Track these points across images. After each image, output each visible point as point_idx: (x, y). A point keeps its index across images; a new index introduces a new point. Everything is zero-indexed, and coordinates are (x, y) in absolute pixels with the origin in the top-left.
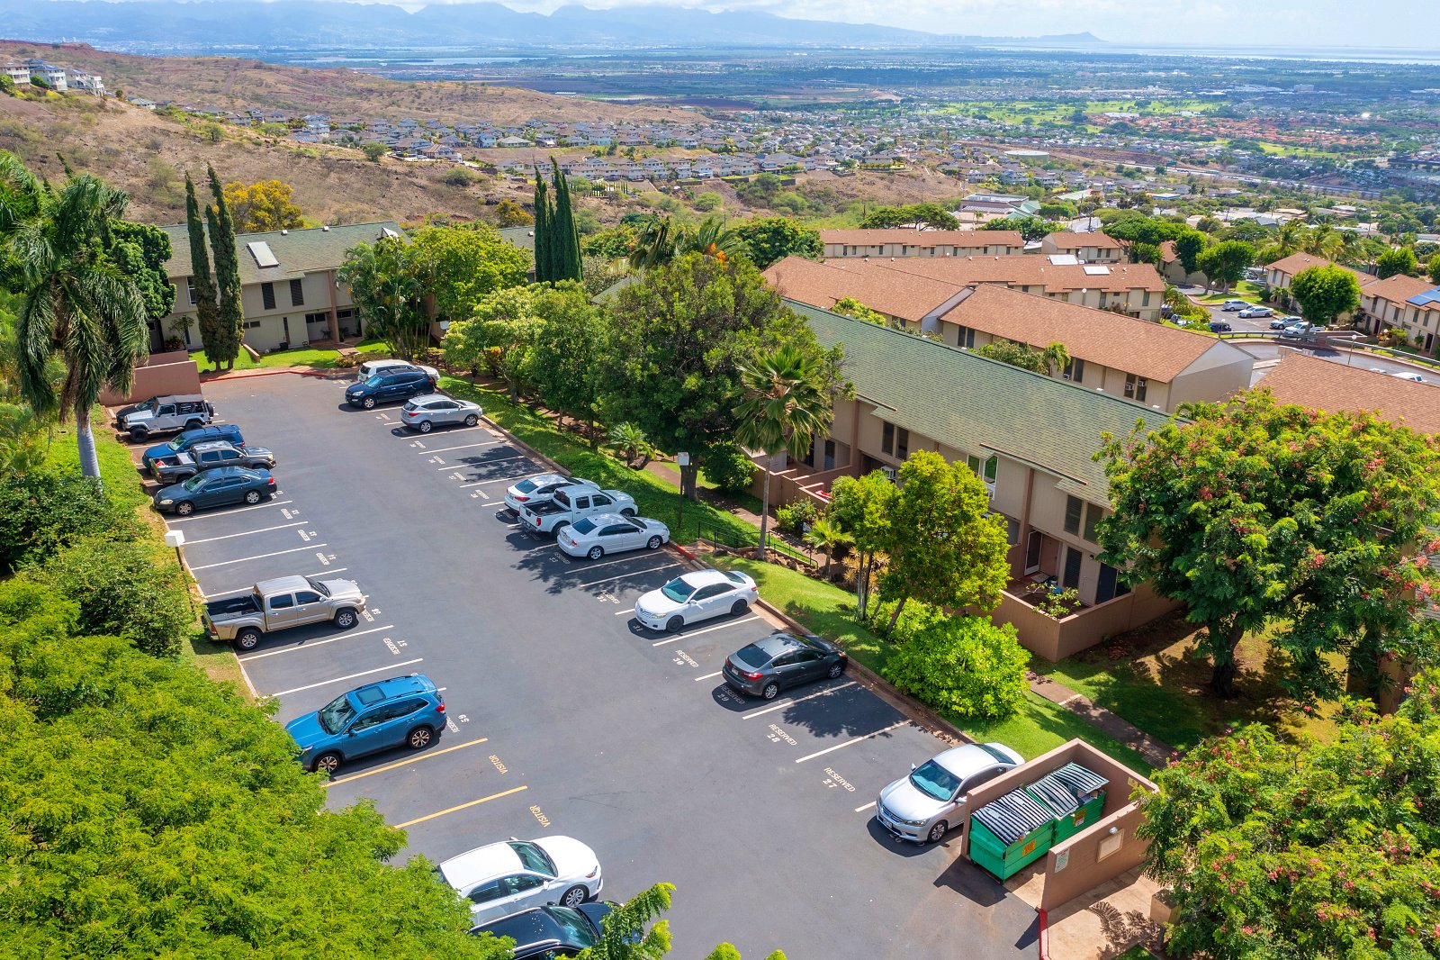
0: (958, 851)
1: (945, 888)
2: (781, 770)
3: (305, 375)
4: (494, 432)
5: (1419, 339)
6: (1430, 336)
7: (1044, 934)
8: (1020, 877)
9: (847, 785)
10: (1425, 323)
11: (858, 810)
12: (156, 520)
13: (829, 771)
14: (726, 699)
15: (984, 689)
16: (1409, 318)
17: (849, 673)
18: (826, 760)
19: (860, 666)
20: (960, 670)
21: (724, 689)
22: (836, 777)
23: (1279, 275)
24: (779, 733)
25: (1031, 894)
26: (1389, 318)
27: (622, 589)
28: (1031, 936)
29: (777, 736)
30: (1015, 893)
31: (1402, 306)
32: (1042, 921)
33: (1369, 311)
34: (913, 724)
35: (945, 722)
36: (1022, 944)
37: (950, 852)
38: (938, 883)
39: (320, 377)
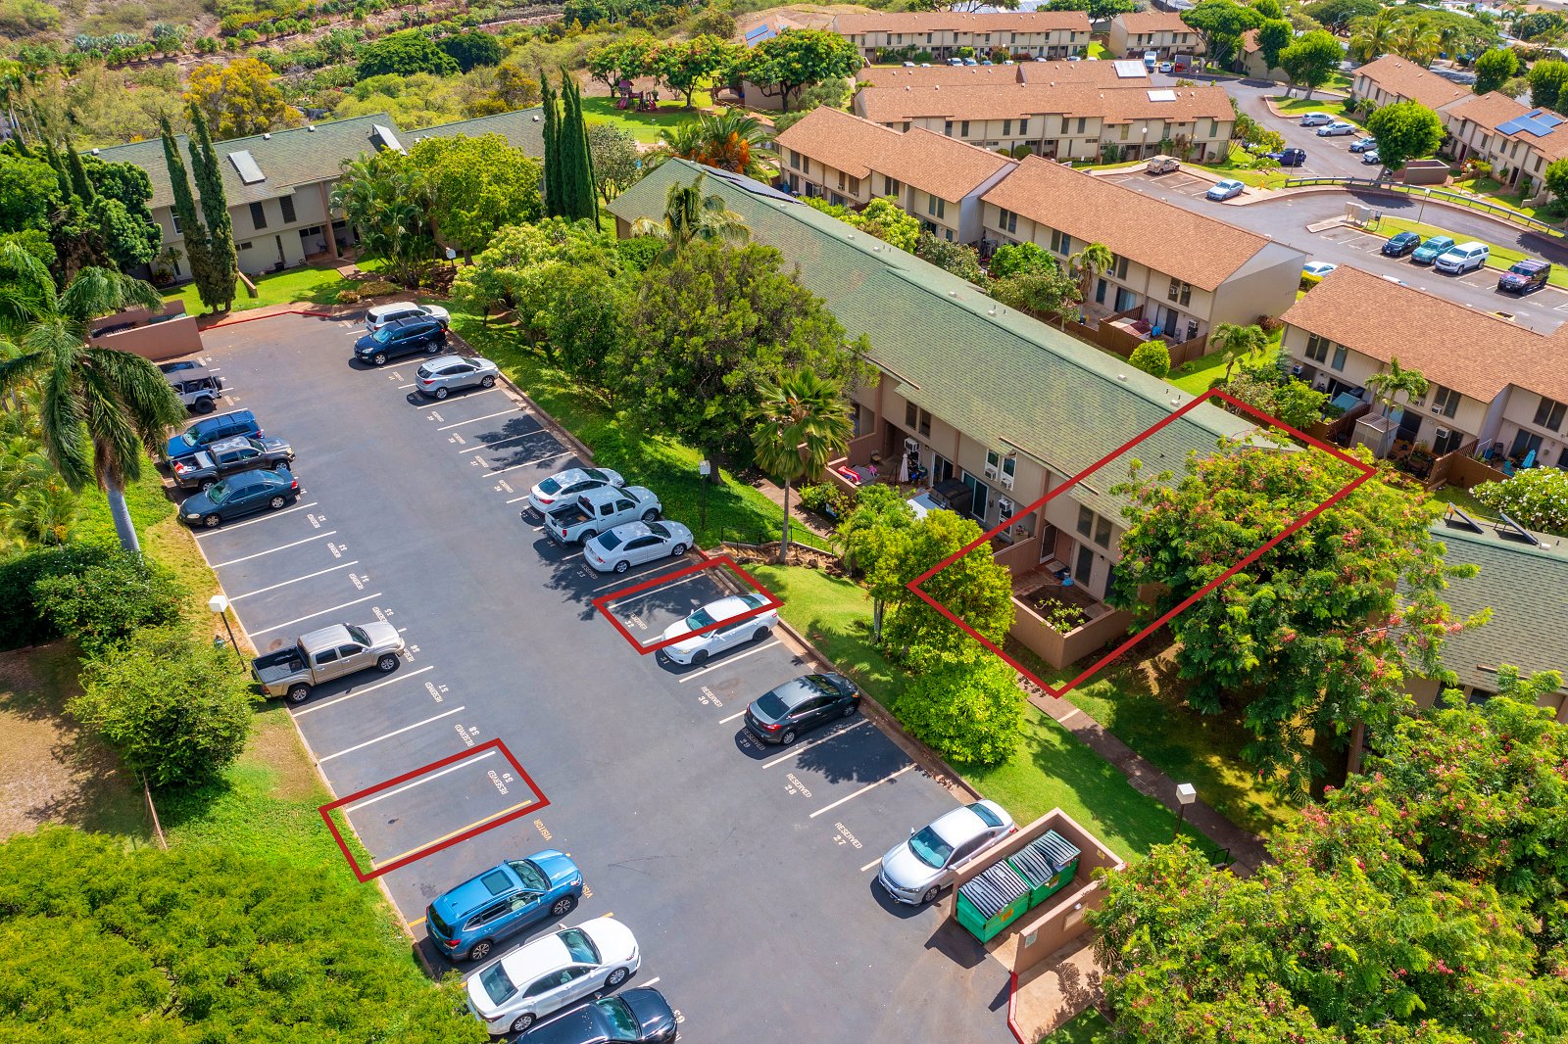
0: (948, 912)
1: (934, 950)
2: (797, 826)
3: (306, 314)
4: (512, 396)
5: (1505, 172)
6: (1516, 170)
7: (1014, 996)
8: (999, 939)
9: (855, 841)
10: (1512, 156)
11: (863, 869)
12: (186, 537)
13: (839, 826)
14: (748, 745)
15: (982, 740)
16: (1496, 149)
17: (862, 709)
18: (837, 815)
19: (874, 702)
20: (962, 720)
21: (746, 732)
22: (846, 832)
23: (1367, 82)
24: (797, 784)
25: (1005, 957)
26: (1476, 145)
27: (650, 610)
28: (1002, 999)
29: (794, 787)
30: (994, 954)
31: (1491, 134)
32: (1013, 983)
33: (1456, 135)
34: (918, 768)
35: (947, 766)
36: (994, 1007)
37: (941, 912)
38: (928, 946)
39: (323, 318)
